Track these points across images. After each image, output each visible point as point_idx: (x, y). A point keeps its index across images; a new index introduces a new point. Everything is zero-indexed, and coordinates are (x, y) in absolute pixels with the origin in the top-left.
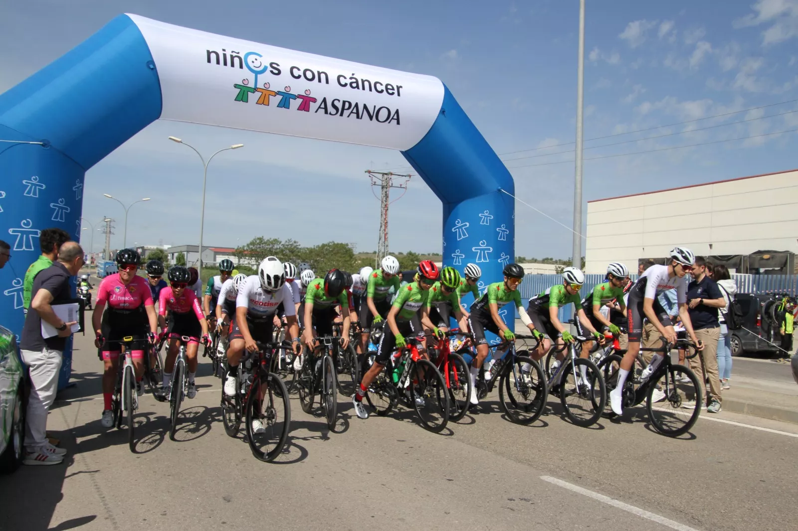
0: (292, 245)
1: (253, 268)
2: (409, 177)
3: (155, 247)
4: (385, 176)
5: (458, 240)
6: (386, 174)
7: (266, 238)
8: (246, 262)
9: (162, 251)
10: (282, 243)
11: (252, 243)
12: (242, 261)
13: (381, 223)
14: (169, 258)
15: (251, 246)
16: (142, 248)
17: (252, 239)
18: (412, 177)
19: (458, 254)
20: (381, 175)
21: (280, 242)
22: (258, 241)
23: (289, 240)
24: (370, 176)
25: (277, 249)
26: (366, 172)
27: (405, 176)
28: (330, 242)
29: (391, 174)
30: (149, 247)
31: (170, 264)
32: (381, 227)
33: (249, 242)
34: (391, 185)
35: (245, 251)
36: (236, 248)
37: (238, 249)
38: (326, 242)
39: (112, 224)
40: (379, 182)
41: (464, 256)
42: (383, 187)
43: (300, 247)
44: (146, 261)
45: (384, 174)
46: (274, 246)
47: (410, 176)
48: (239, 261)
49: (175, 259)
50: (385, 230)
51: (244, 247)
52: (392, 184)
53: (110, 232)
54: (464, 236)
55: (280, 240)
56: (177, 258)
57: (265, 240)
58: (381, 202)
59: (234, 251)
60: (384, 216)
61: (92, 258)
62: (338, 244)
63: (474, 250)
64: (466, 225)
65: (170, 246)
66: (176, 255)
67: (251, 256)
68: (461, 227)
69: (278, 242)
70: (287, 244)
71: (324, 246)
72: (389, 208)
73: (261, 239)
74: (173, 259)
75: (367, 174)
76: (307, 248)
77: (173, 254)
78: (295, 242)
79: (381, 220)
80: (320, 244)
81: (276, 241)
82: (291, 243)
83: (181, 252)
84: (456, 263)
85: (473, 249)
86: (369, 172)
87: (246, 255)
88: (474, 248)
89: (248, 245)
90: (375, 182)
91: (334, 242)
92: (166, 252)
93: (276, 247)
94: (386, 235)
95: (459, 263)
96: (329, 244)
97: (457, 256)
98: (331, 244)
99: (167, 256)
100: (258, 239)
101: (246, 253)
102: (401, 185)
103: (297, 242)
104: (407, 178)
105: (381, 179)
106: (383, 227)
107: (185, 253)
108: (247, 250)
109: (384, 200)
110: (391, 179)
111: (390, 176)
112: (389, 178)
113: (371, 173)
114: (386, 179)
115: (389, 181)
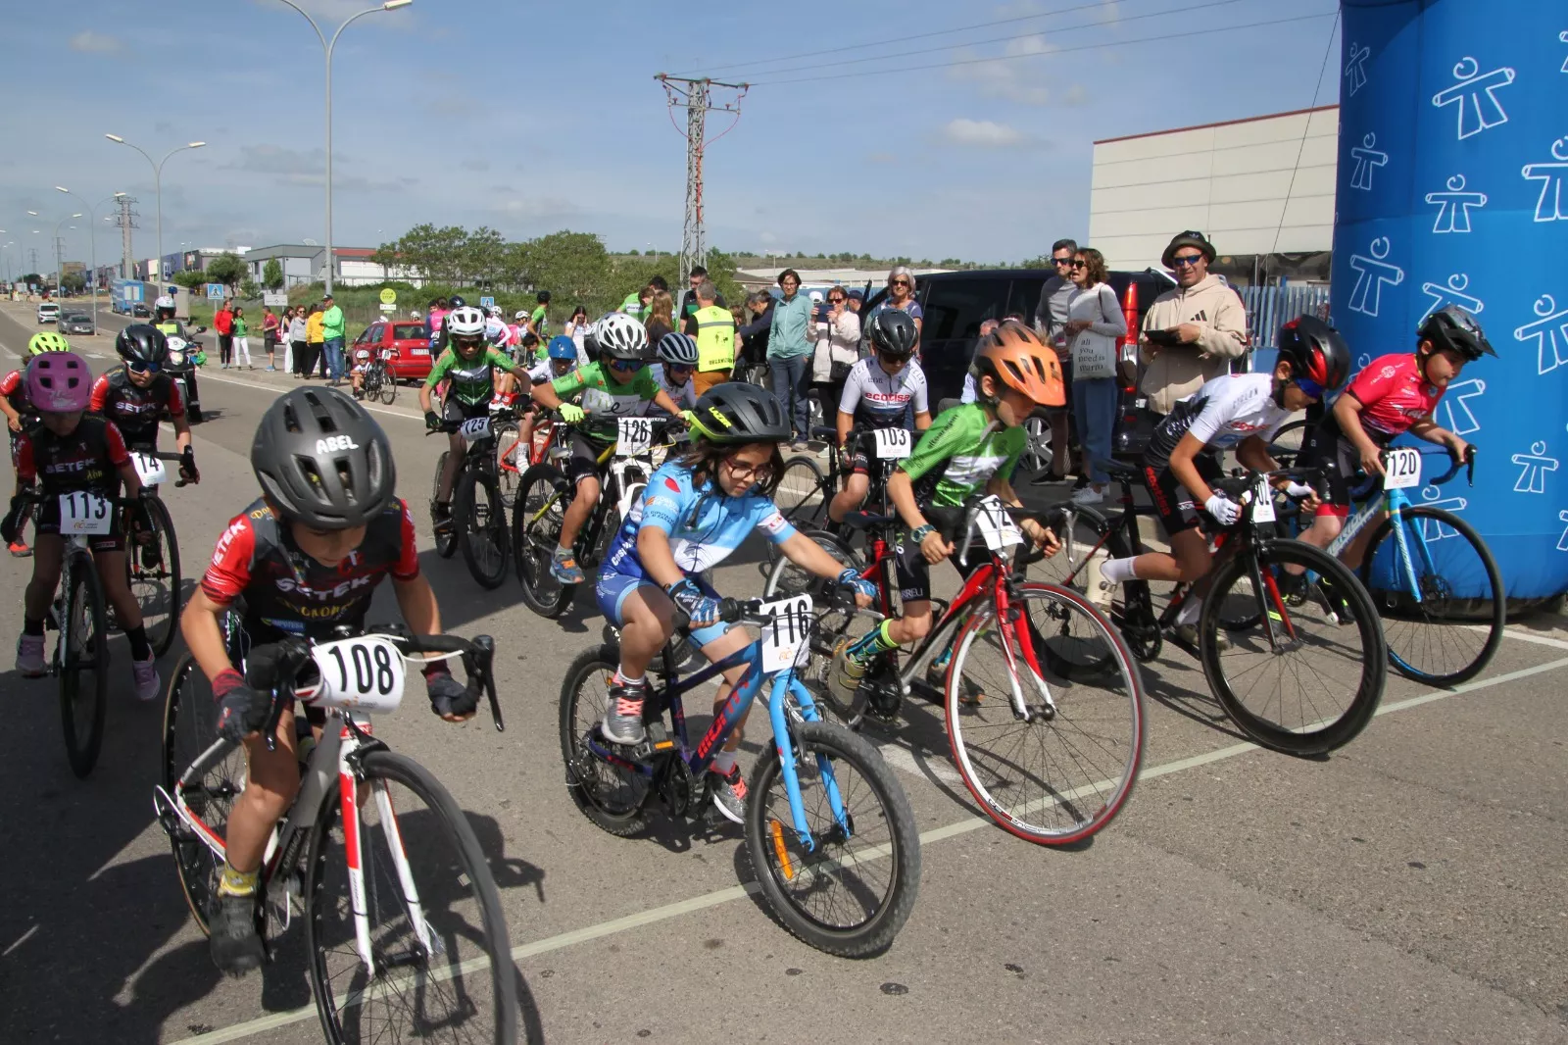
0: (487, 240)
1: (415, 286)
2: (744, 89)
3: (221, 251)
4: (695, 85)
5: (1460, 138)
6: (698, 82)
7: (438, 227)
8: (401, 275)
9: (235, 258)
10: (470, 236)
11: (410, 237)
12: (391, 272)
13: (689, 187)
14: (250, 271)
15: (408, 244)
16: (196, 253)
17: (410, 230)
18: (749, 88)
19: (1455, 192)
20: (684, 87)
21: (466, 234)
22: (422, 234)
23: (483, 230)
24: (665, 86)
25: (460, 247)
26: (655, 77)
27: (736, 87)
28: (562, 233)
29: (709, 82)
30: (209, 251)
31: (251, 284)
32: (689, 193)
33: (403, 236)
34: (708, 106)
35: (395, 253)
36: (378, 247)
37: (382, 248)
38: (553, 232)
39: (134, 207)
40: (683, 100)
41: (1484, 199)
42: (691, 111)
43: (503, 243)
44: (205, 278)
45: (691, 83)
46: (452, 242)
48: (386, 274)
49: (262, 273)
50: (697, 200)
51: (393, 245)
52: (710, 103)
53: (130, 222)
54: (1487, 121)
55: (464, 230)
56: (265, 270)
57: (437, 232)
58: (686, 140)
59: (373, 253)
60: (695, 173)
61: (101, 276)
62: (575, 235)
63: (1526, 176)
64: (1502, 78)
65: (249, 249)
66: (263, 264)
67: (410, 262)
68: (1479, 87)
69: (461, 233)
70: (479, 236)
71: (549, 239)
72: (704, 154)
73: (425, 229)
74: (257, 272)
75: (659, 82)
76: (518, 245)
77: (257, 264)
78: (494, 233)
79: (689, 180)
80: (543, 237)
81: (457, 233)
82: (485, 236)
83: (275, 258)
84: (1444, 224)
85: (1526, 172)
87: (398, 262)
88: (1529, 167)
89: (402, 242)
90: (675, 100)
91: (568, 232)
92: (242, 260)
93: (457, 243)
94: (700, 208)
95: (1460, 224)
96: (559, 235)
97: (1450, 200)
98: (563, 236)
99: (245, 268)
100: (422, 228)
101: (398, 256)
102: (728, 106)
103: (498, 234)
104: (742, 91)
105: (687, 92)
106: (694, 193)
107: (281, 260)
108: (401, 251)
109: (695, 136)
110: (707, 91)
111: (705, 86)
112: (702, 91)
113: (666, 81)
114: (698, 93)
115: (703, 96)
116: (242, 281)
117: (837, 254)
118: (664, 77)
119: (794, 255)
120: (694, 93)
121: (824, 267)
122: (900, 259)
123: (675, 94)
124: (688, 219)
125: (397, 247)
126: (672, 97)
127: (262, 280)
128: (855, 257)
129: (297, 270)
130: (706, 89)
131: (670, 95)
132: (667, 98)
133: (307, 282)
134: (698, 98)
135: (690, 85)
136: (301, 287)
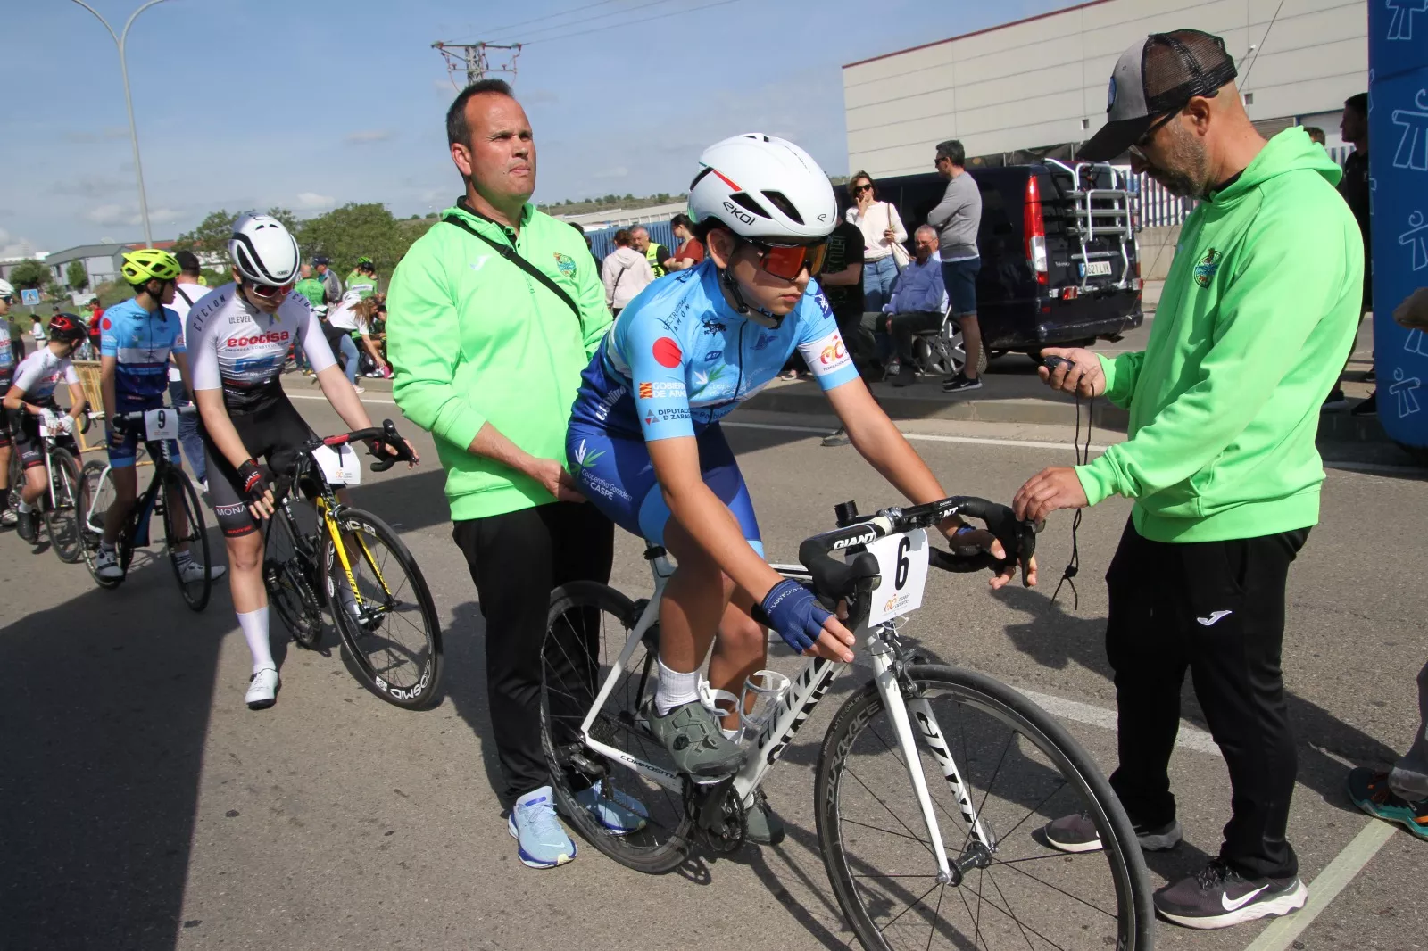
2: (517, 49)
4: (471, 50)
6: (474, 47)
11: (207, 226)
14: (53, 274)
15: (206, 232)
17: (206, 218)
18: (522, 48)
20: (463, 49)
22: (217, 221)
24: (443, 54)
26: (433, 47)
27: (510, 48)
28: (349, 205)
29: (484, 45)
31: (56, 286)
33: (200, 225)
34: (485, 68)
35: (195, 242)
36: (176, 238)
37: (181, 239)
38: (340, 206)
40: (462, 65)
42: (469, 75)
45: (467, 48)
47: (519, 46)
49: (65, 274)
51: (192, 233)
52: (487, 66)
56: (69, 272)
62: (362, 206)
65: (53, 252)
66: (65, 267)
71: (337, 212)
73: (221, 216)
74: (60, 275)
75: (437, 49)
76: (308, 219)
80: (332, 210)
83: (76, 259)
86: (441, 45)
89: (200, 231)
90: (454, 67)
91: (354, 204)
92: (44, 265)
96: (346, 208)
98: (349, 208)
99: (48, 273)
100: (217, 216)
101: (198, 244)
102: (504, 67)
104: (514, 53)
105: (464, 57)
107: (82, 261)
108: (199, 239)
110: (484, 55)
111: (481, 50)
112: (479, 55)
113: (443, 48)
114: (475, 57)
115: (480, 60)
116: (46, 286)
117: (602, 198)
119: (563, 203)
120: (471, 57)
121: (592, 211)
122: (660, 195)
123: (453, 60)
125: (196, 236)
126: (452, 62)
127: (67, 282)
128: (619, 198)
129: (100, 269)
131: (448, 61)
132: (447, 65)
133: (112, 278)
134: (475, 62)
135: (466, 50)
136: (107, 285)
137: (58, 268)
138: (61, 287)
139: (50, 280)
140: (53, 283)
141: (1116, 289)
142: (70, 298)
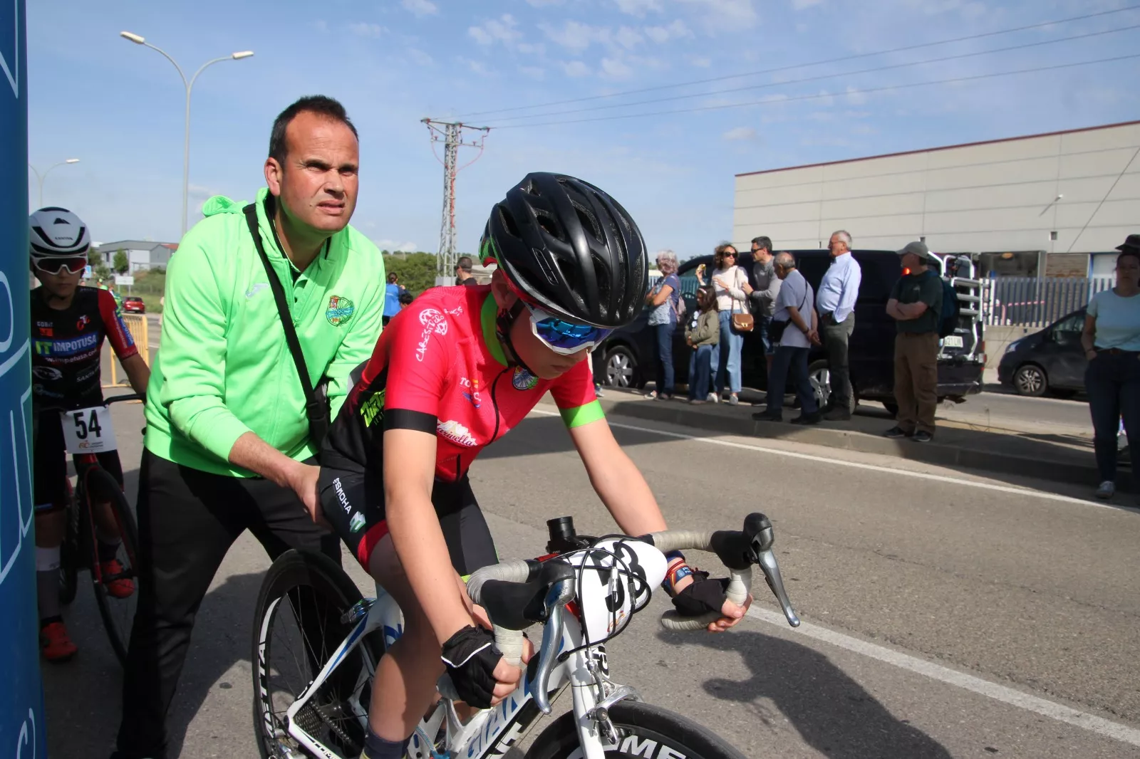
4: (451, 127)
6: (454, 125)
13: (445, 202)
18: (490, 130)
20: (443, 128)
24: (429, 128)
26: (422, 121)
27: (480, 129)
29: (461, 125)
31: (105, 268)
32: (445, 206)
34: (459, 142)
40: (442, 138)
42: (447, 146)
45: (448, 126)
47: (488, 129)
50: (451, 211)
52: (461, 141)
58: (443, 167)
60: (449, 189)
72: (456, 177)
74: (108, 260)
75: (425, 125)
79: (445, 196)
90: (436, 138)
94: (452, 217)
102: (474, 143)
104: (485, 132)
105: (444, 132)
106: (448, 205)
107: (126, 252)
109: (450, 165)
110: (460, 132)
111: (458, 128)
112: (456, 132)
113: (430, 123)
114: (453, 133)
115: (457, 135)
118: (428, 121)
120: (450, 133)
123: (435, 133)
124: (444, 224)
126: (435, 135)
129: (140, 261)
130: (458, 131)
131: (432, 134)
132: (430, 137)
133: (147, 267)
134: (453, 136)
135: (447, 127)
136: (143, 272)
137: (108, 254)
138: (108, 269)
139: (100, 263)
140: (102, 266)
141: (965, 359)
142: (113, 278)
